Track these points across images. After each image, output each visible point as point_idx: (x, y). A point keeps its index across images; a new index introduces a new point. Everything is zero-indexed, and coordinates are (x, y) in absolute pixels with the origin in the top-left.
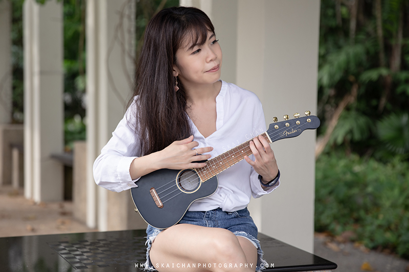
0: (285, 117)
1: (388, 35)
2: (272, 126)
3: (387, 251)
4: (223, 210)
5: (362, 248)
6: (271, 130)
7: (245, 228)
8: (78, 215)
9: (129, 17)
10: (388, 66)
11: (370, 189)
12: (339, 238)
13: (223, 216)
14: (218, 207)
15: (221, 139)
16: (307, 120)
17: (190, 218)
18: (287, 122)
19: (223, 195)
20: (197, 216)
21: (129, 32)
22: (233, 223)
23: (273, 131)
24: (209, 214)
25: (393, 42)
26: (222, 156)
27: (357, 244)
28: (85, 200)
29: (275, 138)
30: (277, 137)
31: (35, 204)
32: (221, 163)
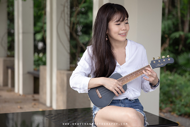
0: (158, 58)
1: (183, 16)
2: (152, 62)
3: (186, 116)
4: (129, 99)
5: (175, 115)
6: (152, 63)
7: (138, 108)
8: (41, 100)
9: (67, 7)
10: (183, 30)
11: (177, 88)
12: (164, 111)
13: (128, 102)
14: (126, 97)
15: (128, 66)
16: (168, 59)
17: (113, 103)
18: (159, 60)
19: (128, 92)
20: (116, 102)
21: (67, 14)
22: (133, 105)
23: (153, 64)
24: (122, 101)
25: (185, 19)
26: (129, 75)
27: (172, 113)
28: (45, 93)
29: (153, 67)
30: (154, 67)
31: (20, 95)
32: (129, 78)
